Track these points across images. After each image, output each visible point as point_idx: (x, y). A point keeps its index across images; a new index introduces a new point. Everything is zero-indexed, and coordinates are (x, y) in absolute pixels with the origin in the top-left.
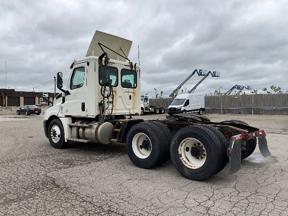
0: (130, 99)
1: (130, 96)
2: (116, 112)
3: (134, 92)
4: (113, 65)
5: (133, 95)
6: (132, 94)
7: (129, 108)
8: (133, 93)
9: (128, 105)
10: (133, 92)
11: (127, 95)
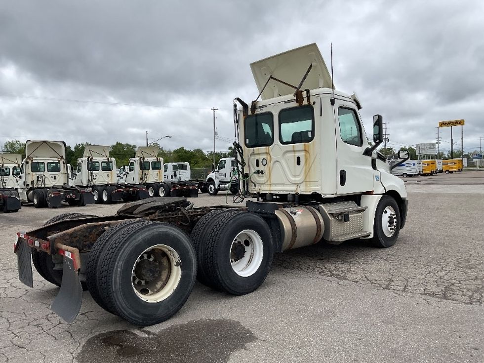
0: (298, 163)
1: (298, 158)
2: (271, 188)
3: (307, 149)
4: (265, 110)
5: (306, 156)
6: (302, 155)
7: (295, 181)
8: (305, 150)
9: (295, 176)
10: (303, 149)
11: (292, 157)
